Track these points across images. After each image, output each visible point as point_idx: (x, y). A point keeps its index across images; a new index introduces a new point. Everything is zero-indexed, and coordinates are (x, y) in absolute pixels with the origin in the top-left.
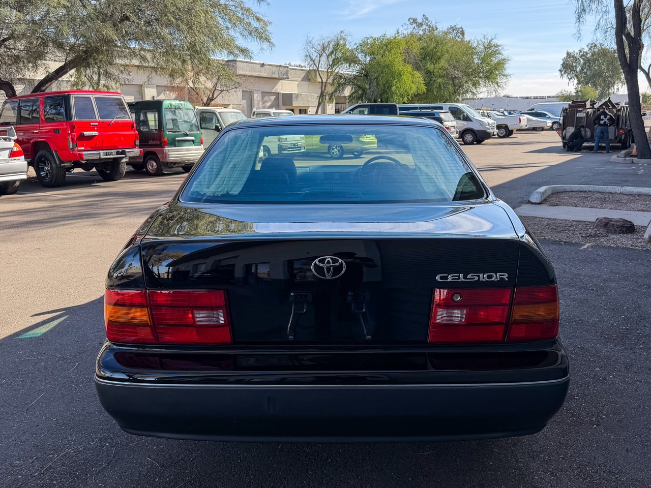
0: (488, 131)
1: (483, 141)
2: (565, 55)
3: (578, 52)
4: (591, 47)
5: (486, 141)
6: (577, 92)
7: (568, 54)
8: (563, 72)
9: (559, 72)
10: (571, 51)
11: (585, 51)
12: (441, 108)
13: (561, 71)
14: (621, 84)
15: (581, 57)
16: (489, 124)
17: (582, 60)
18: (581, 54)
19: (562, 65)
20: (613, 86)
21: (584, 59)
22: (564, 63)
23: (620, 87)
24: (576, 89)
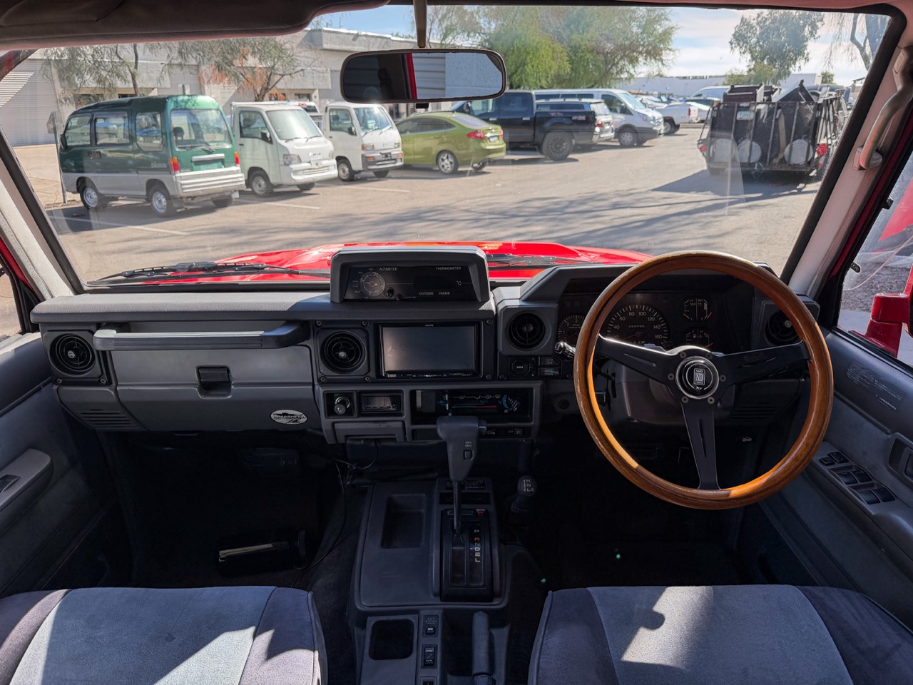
1: (645, 142)
2: (739, 22)
5: (648, 142)
6: (750, 70)
7: (742, 21)
8: (733, 45)
9: (729, 45)
12: (591, 96)
13: (731, 43)
15: (758, 24)
16: (654, 118)
17: (759, 28)
18: (758, 20)
19: (733, 35)
20: (795, 64)
22: (736, 32)
23: (802, 64)
24: (749, 66)
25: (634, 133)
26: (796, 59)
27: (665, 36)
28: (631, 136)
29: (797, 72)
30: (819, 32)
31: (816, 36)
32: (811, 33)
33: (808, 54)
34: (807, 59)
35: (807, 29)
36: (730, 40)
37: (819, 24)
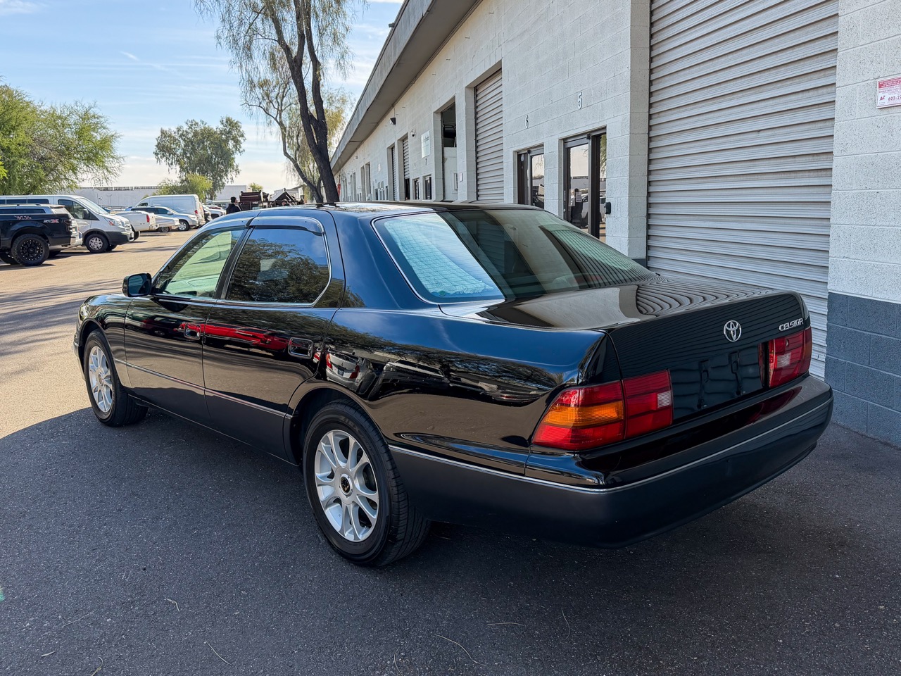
0: (124, 233)
1: (115, 247)
2: (160, 134)
3: (176, 130)
4: (192, 125)
5: (118, 247)
6: (182, 181)
7: (163, 132)
8: (159, 156)
9: (154, 156)
10: (166, 128)
11: (185, 129)
12: (46, 201)
13: (156, 154)
14: (234, 172)
15: (180, 136)
16: (122, 222)
17: (182, 141)
18: (180, 132)
19: (157, 146)
20: (227, 175)
21: (184, 140)
22: (159, 143)
23: (234, 176)
24: (180, 177)
25: (103, 238)
26: (227, 171)
27: (105, 144)
28: (101, 242)
29: (230, 184)
30: (243, 146)
31: (241, 150)
32: (235, 146)
33: (237, 166)
34: (238, 172)
35: (231, 143)
36: (154, 151)
37: (240, 139)
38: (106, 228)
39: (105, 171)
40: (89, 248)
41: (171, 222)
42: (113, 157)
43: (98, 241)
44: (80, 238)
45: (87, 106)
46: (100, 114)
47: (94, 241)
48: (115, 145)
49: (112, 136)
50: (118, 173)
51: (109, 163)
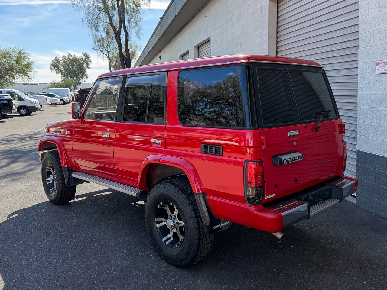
0: (36, 107)
1: (31, 113)
5: (33, 113)
6: (62, 81)
7: (55, 58)
10: (57, 57)
13: (51, 68)
14: (86, 77)
16: (36, 102)
19: (51, 64)
20: (82, 79)
23: (86, 79)
24: (61, 79)
25: (26, 109)
26: (82, 77)
27: (28, 66)
28: (25, 111)
29: (84, 82)
30: (90, 66)
31: (89, 67)
32: (87, 66)
33: (87, 75)
34: (87, 77)
35: (85, 65)
36: (50, 66)
37: (89, 63)
38: (28, 104)
39: (28, 78)
40: (19, 114)
41: (57, 101)
42: (31, 72)
43: (24, 111)
44: (16, 109)
45: (21, 49)
46: (26, 52)
47: (22, 110)
48: (32, 66)
49: (32, 62)
50: (34, 78)
51: (30, 74)
